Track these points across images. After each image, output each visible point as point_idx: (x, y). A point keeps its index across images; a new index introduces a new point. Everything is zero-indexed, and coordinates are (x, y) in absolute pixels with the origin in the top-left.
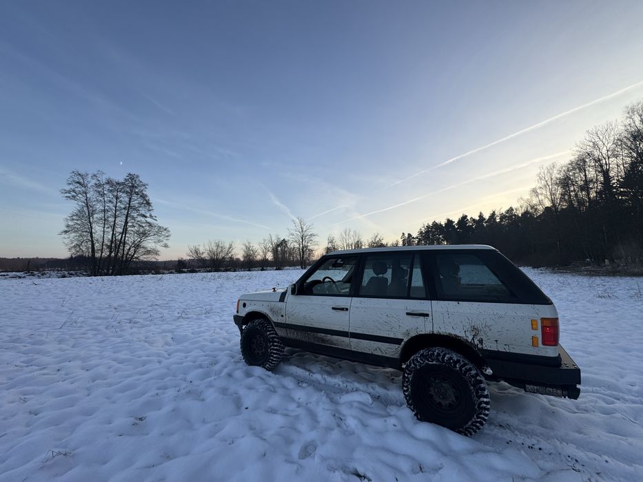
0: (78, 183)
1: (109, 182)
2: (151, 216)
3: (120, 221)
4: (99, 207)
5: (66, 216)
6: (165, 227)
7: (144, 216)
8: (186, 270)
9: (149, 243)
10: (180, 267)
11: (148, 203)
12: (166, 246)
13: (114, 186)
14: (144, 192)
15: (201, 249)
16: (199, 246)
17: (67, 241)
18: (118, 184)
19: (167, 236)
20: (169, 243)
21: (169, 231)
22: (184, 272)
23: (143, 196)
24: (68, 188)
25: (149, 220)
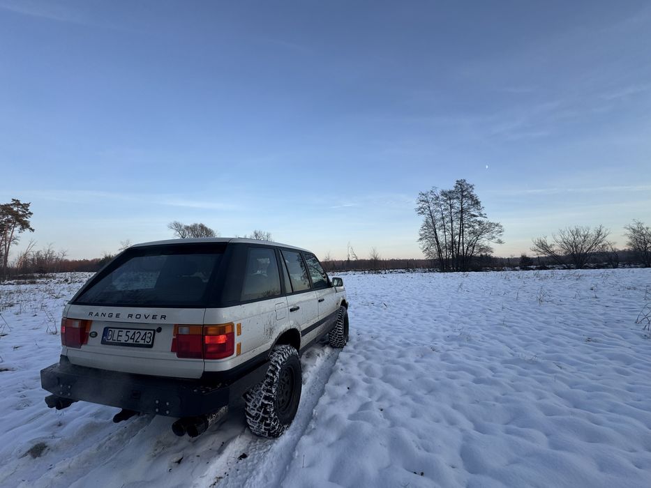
0: (423, 201)
1: (444, 194)
2: (481, 215)
3: (456, 225)
4: (438, 216)
5: (420, 227)
6: (496, 222)
7: (475, 216)
8: (535, 267)
9: (484, 241)
10: (525, 263)
11: (477, 203)
12: (500, 242)
13: (448, 195)
14: (472, 193)
15: (549, 242)
16: (545, 237)
17: (421, 246)
18: (450, 192)
19: (500, 232)
20: (502, 239)
21: (501, 226)
22: (532, 269)
23: (472, 197)
24: (418, 206)
25: (479, 219)
